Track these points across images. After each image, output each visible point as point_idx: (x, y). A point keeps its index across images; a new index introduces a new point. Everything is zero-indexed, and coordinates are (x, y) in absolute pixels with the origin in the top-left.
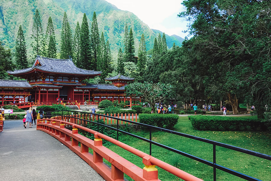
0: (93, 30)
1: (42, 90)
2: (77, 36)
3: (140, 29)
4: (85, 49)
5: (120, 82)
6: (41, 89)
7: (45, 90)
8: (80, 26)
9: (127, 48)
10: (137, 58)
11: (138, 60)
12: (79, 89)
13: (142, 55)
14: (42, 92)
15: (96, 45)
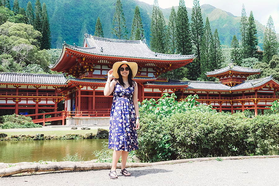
0: (194, 17)
1: (84, 88)
2: (171, 25)
3: (261, 35)
4: (183, 43)
5: (234, 76)
6: (80, 86)
7: (89, 89)
8: (176, 13)
9: (245, 39)
10: (261, 53)
11: (264, 54)
12: (153, 88)
13: (269, 47)
14: (83, 92)
15: (199, 37)
